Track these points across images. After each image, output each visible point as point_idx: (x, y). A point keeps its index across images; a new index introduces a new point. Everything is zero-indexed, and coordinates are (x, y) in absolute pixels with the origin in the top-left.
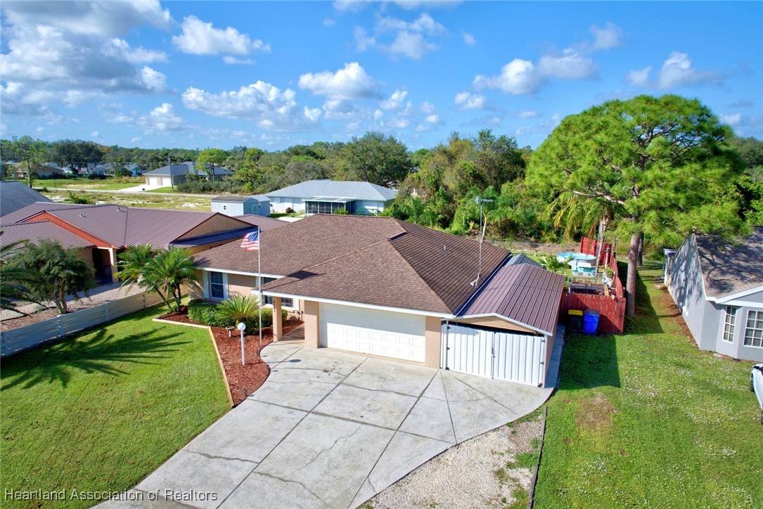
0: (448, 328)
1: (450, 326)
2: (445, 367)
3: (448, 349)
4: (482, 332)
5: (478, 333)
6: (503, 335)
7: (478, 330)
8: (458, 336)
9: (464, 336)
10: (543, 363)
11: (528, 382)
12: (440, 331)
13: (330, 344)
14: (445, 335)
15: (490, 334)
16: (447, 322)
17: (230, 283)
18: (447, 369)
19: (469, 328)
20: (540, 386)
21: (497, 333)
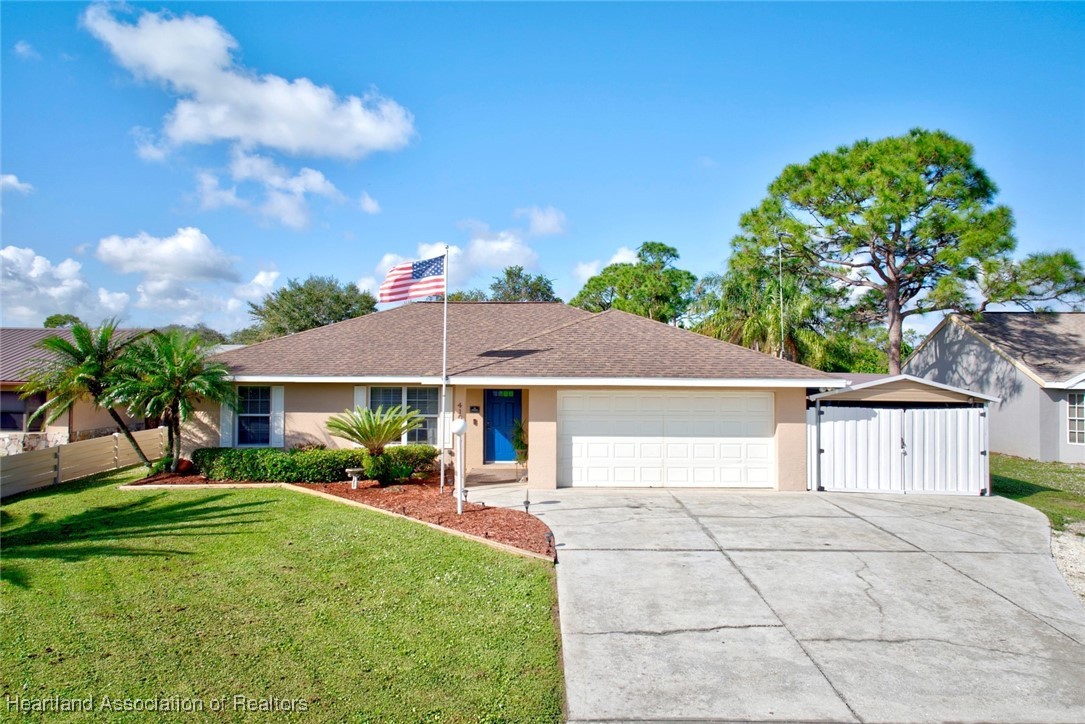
0: (821, 413)
1: (823, 408)
2: (815, 487)
3: (821, 451)
4: (882, 412)
5: (875, 415)
6: (917, 412)
7: (876, 410)
8: (839, 424)
9: (850, 424)
10: (984, 453)
11: (962, 490)
12: (803, 420)
13: (578, 478)
14: (814, 428)
15: (896, 413)
16: (818, 403)
17: (290, 407)
18: (821, 489)
19: (858, 409)
20: (983, 493)
21: (907, 411)
